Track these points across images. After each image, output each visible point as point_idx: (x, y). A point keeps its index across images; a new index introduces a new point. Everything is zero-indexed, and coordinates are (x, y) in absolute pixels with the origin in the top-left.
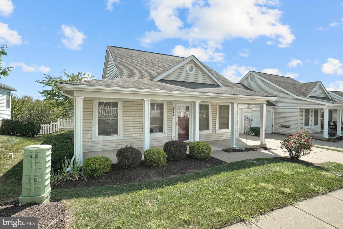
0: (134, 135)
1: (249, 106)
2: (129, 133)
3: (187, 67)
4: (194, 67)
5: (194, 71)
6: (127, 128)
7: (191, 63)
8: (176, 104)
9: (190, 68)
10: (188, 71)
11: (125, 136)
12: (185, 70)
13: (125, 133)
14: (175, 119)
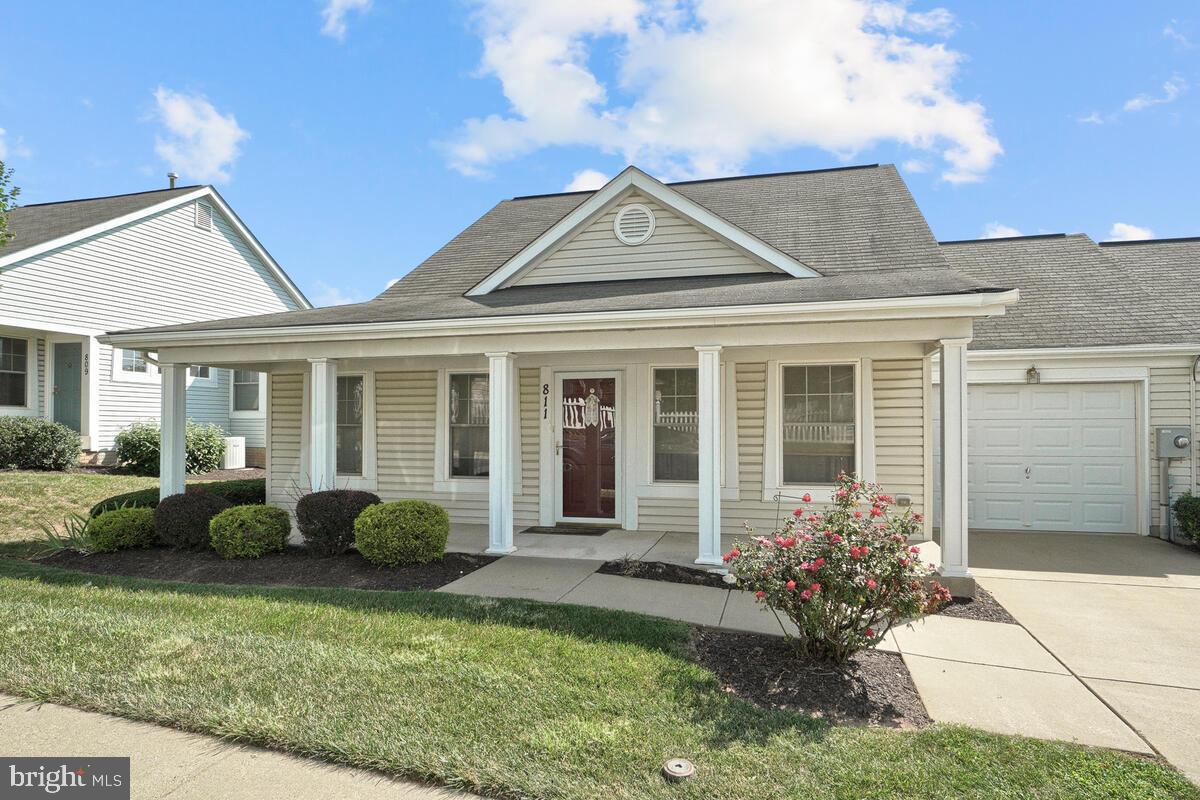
0: (407, 480)
2: (392, 471)
3: (618, 221)
4: (649, 214)
5: (651, 230)
6: (387, 455)
7: (637, 199)
8: (555, 372)
9: (635, 224)
10: (622, 237)
11: (381, 479)
12: (610, 235)
13: (381, 471)
14: (550, 431)
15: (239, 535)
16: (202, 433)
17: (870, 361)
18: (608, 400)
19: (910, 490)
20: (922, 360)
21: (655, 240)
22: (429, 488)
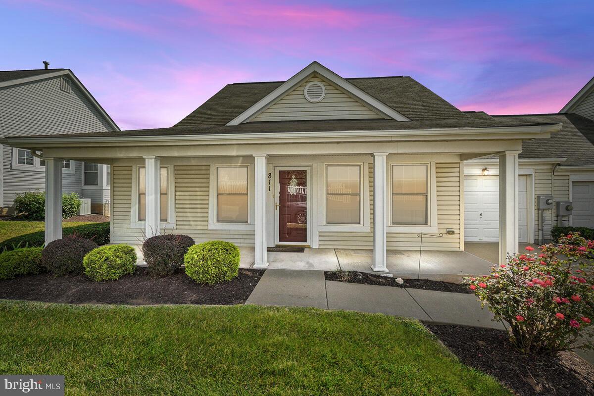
0: (192, 223)
1: (556, 169)
2: (185, 219)
3: (306, 90)
4: (323, 88)
5: (323, 95)
6: (181, 210)
7: (317, 79)
8: (275, 167)
9: (315, 92)
10: (308, 98)
11: (178, 223)
12: (302, 97)
13: (178, 219)
14: (272, 197)
15: (105, 266)
16: (68, 197)
17: (434, 163)
18: (302, 182)
19: (454, 226)
20: (459, 163)
21: (326, 100)
22: (206, 228)
